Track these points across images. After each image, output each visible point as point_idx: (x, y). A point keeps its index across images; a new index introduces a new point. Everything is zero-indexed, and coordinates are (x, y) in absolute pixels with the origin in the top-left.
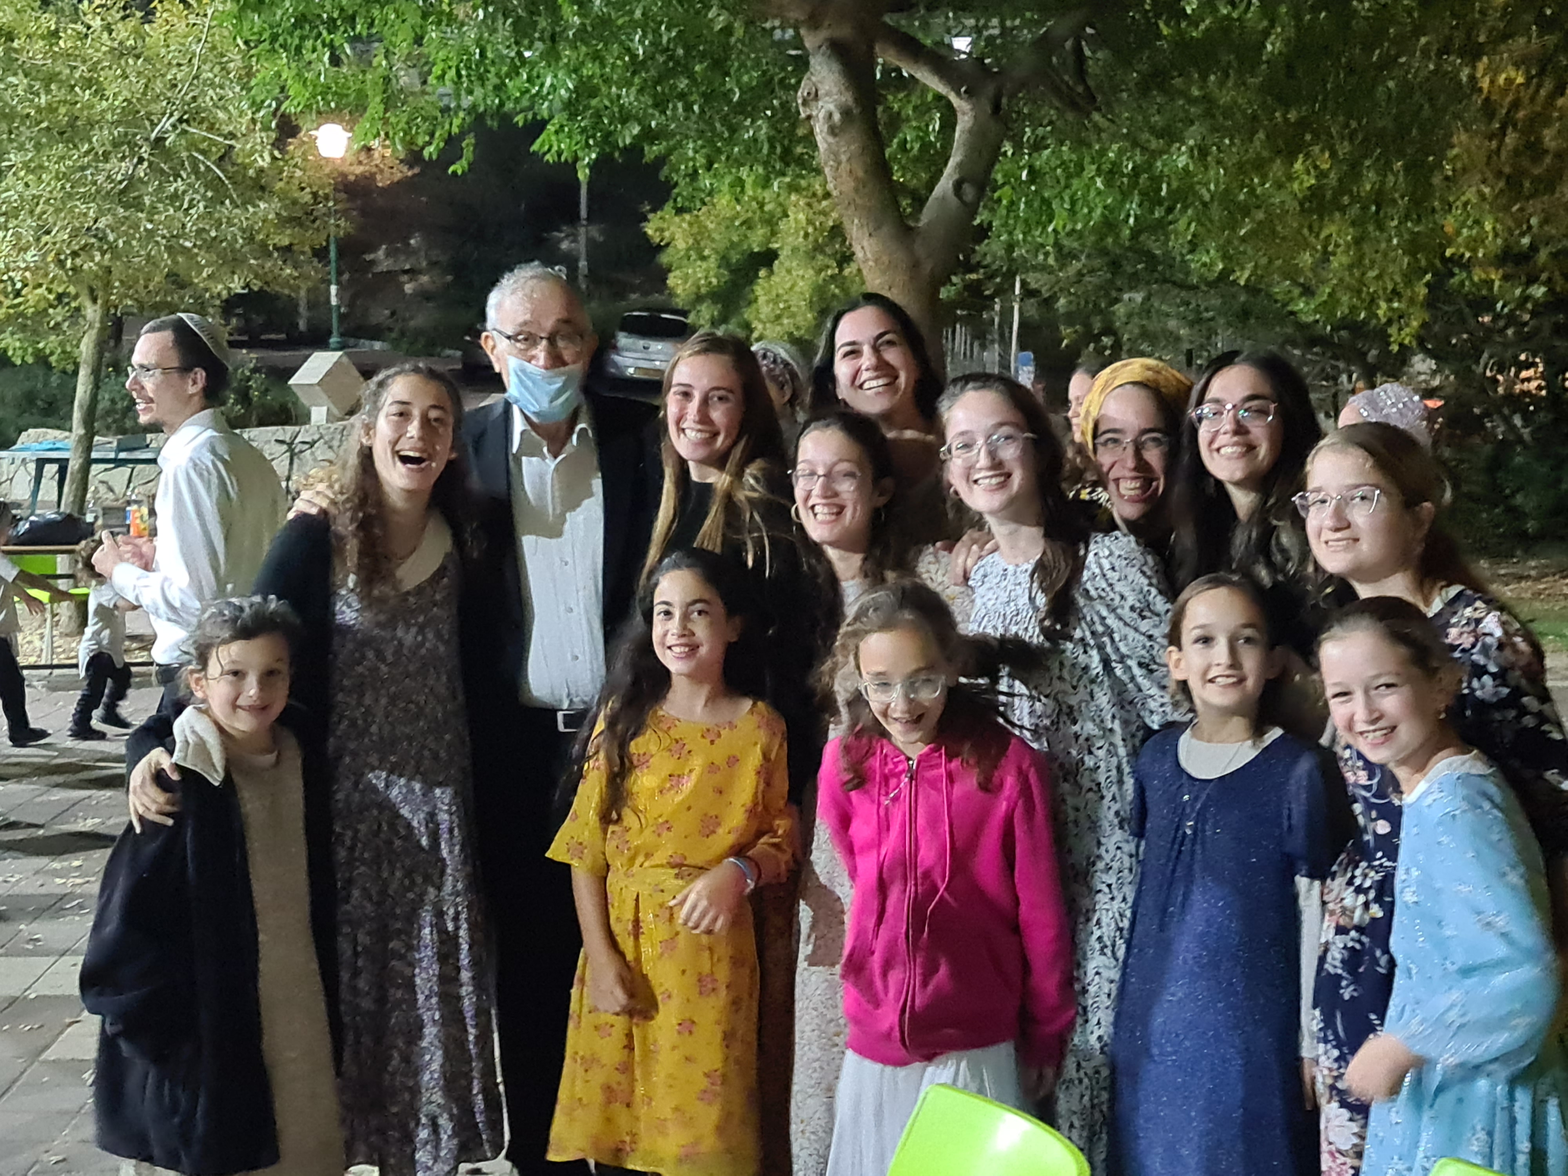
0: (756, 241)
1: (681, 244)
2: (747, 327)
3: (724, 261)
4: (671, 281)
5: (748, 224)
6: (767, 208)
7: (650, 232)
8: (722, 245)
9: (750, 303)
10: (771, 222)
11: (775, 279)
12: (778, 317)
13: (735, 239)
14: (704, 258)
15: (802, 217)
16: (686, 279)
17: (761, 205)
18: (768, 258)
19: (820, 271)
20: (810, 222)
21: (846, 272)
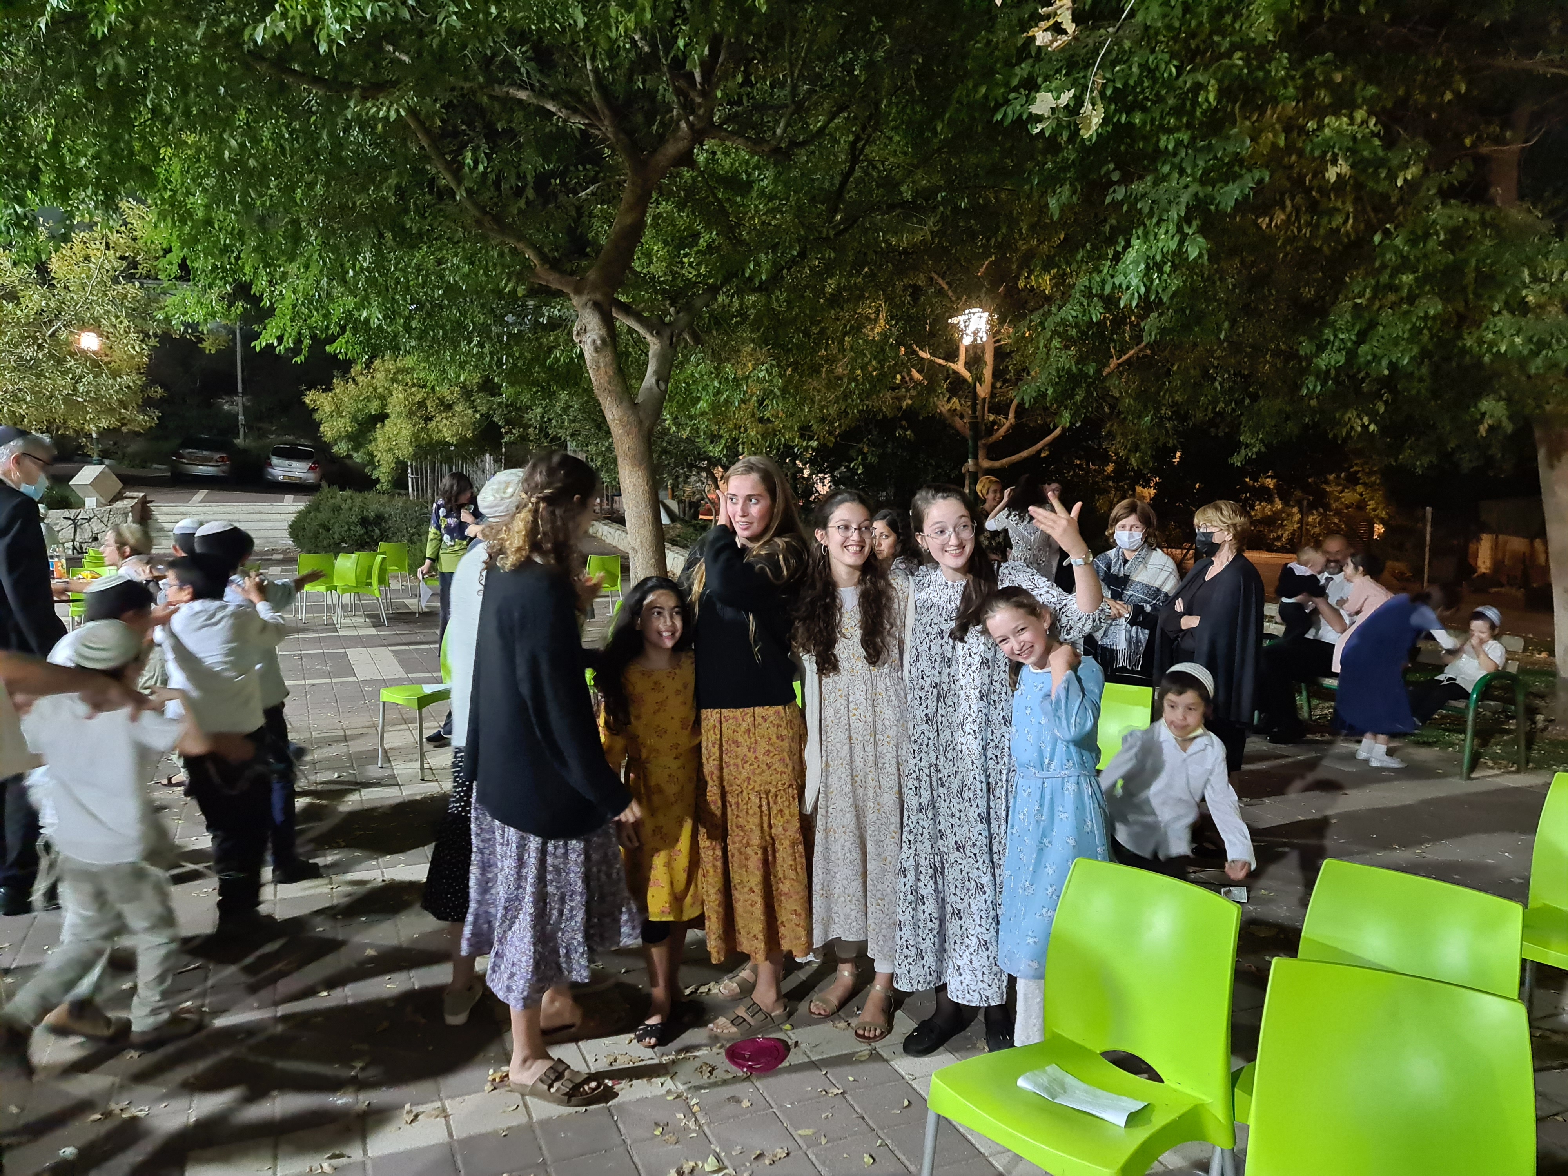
0: (374, 407)
1: (327, 409)
2: (371, 454)
3: (354, 419)
4: (322, 429)
5: (368, 399)
6: (380, 390)
7: (307, 401)
8: (353, 411)
9: (370, 441)
10: (382, 398)
11: (386, 428)
12: (390, 450)
13: (360, 406)
14: (342, 417)
15: (401, 396)
16: (332, 429)
17: (375, 389)
18: (382, 417)
19: (414, 426)
20: (406, 399)
21: (429, 426)
